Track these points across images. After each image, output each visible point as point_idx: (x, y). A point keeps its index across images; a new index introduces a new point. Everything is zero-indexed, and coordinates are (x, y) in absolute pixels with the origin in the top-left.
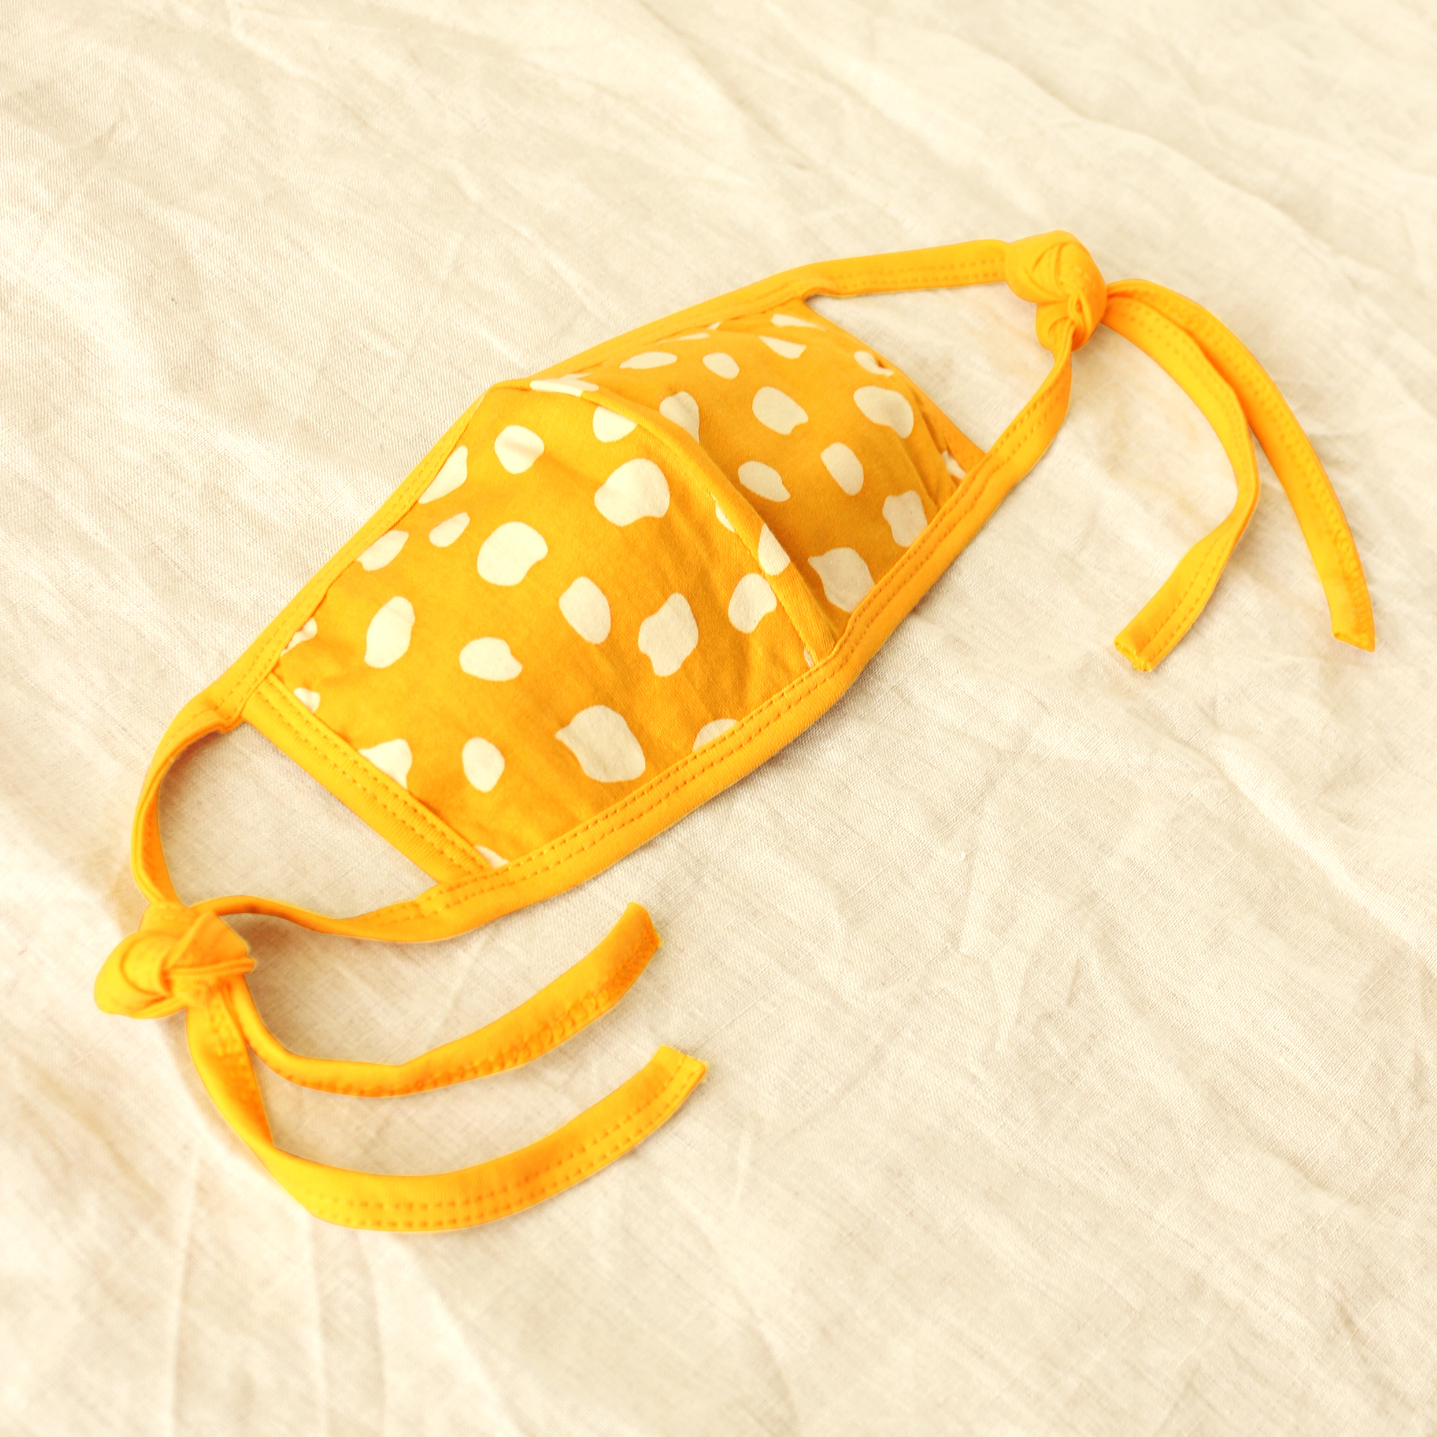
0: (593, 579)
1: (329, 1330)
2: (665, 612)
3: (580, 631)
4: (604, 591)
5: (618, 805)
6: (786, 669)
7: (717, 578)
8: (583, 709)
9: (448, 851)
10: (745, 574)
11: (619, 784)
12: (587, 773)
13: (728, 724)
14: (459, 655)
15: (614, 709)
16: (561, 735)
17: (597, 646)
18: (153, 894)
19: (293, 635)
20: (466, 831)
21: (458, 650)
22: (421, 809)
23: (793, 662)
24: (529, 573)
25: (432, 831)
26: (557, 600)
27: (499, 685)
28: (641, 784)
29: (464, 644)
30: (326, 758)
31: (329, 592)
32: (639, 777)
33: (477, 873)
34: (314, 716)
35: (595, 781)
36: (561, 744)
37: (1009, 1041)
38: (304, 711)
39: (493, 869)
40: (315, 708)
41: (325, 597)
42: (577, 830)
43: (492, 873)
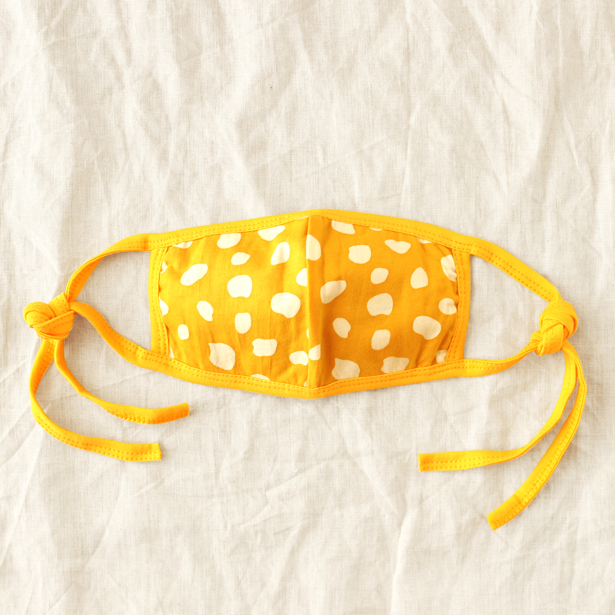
0: (252, 317)
1: (12, 432)
2: (267, 341)
3: (236, 326)
4: (252, 322)
5: (213, 373)
6: (296, 381)
7: (293, 345)
8: (223, 343)
9: (162, 340)
10: (303, 351)
13: (266, 379)
14: (199, 302)
15: (234, 350)
16: (210, 344)
17: (239, 334)
18: (67, 291)
19: (182, 242)
20: (171, 341)
21: (201, 299)
22: (164, 324)
23: (300, 381)
24: (239, 298)
25: (162, 332)
26: (237, 313)
27: (202, 319)
29: (203, 300)
30: (153, 288)
31: (204, 238)
32: (227, 371)
33: (161, 355)
34: (159, 274)
35: (211, 362)
36: (209, 347)
37: (246, 528)
38: (159, 270)
39: (168, 356)
40: (162, 273)
41: (202, 238)
42: (196, 370)
43: (166, 357)
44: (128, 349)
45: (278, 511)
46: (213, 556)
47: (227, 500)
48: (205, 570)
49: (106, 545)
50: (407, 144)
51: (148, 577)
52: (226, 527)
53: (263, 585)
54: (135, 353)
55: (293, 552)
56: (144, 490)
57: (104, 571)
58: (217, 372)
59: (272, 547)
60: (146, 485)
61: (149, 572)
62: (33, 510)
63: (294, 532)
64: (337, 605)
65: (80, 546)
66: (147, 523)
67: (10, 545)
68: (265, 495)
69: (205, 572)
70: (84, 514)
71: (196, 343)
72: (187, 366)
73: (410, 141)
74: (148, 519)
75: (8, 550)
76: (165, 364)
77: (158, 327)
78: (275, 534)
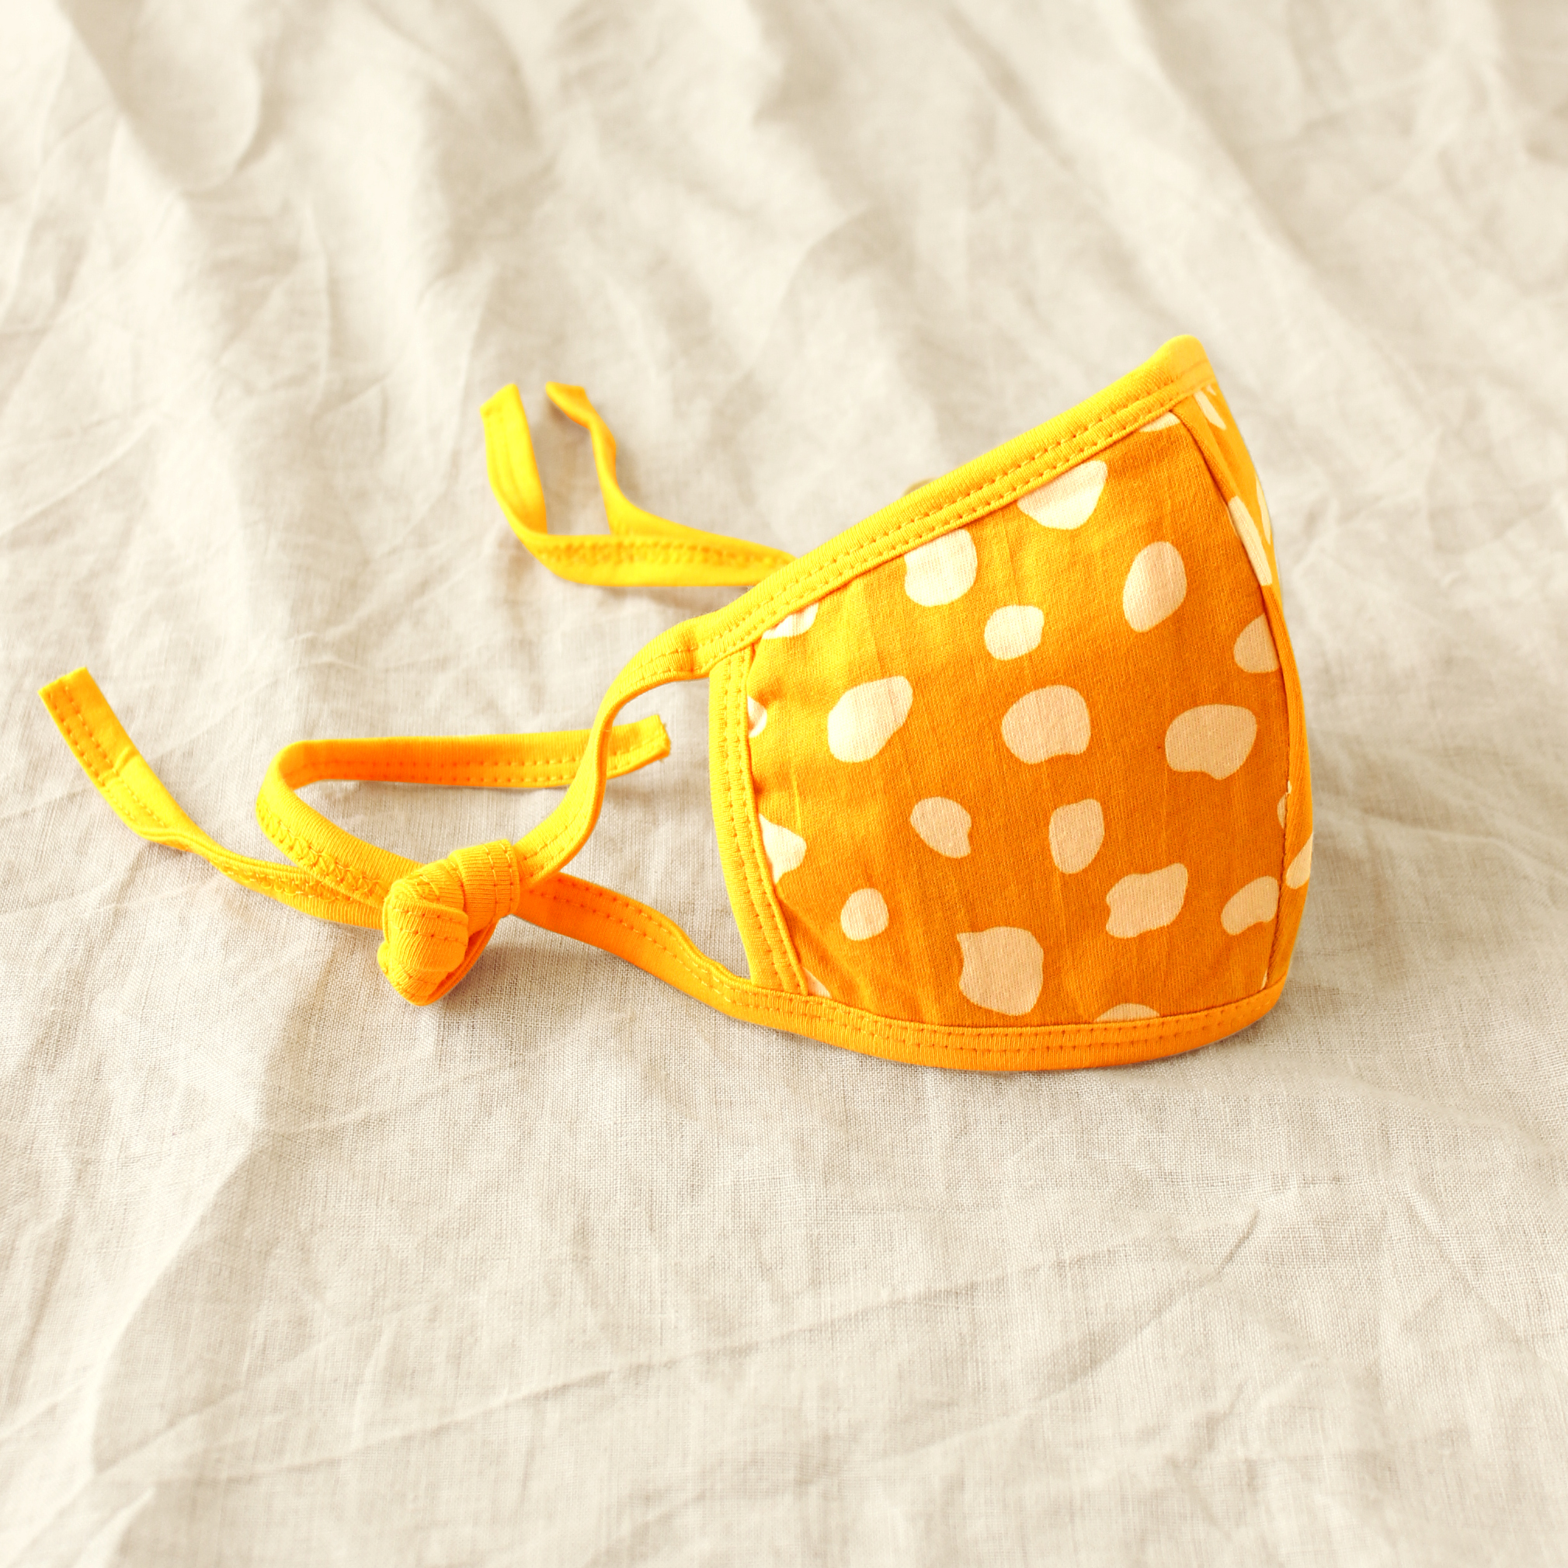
0: (1105, 809)
2: (1158, 876)
3: (1054, 852)
4: (1107, 827)
5: (968, 1031)
9: (776, 953)
11: (990, 1013)
12: (963, 986)
13: (1149, 1014)
14: (917, 803)
15: (1040, 940)
16: (964, 939)
17: (1063, 875)
19: (786, 616)
20: (805, 952)
21: (919, 797)
22: (775, 908)
24: (1052, 761)
25: (774, 932)
26: (1055, 807)
27: (935, 856)
29: (930, 795)
30: (729, 789)
31: (854, 584)
32: (1016, 1018)
33: (787, 992)
34: (748, 741)
35: (964, 998)
36: (957, 948)
38: (743, 724)
40: (753, 735)
41: (845, 585)
42: (913, 1026)
43: (803, 998)
58: (983, 1027)
71: (915, 937)
72: (879, 1018)
77: (757, 915)
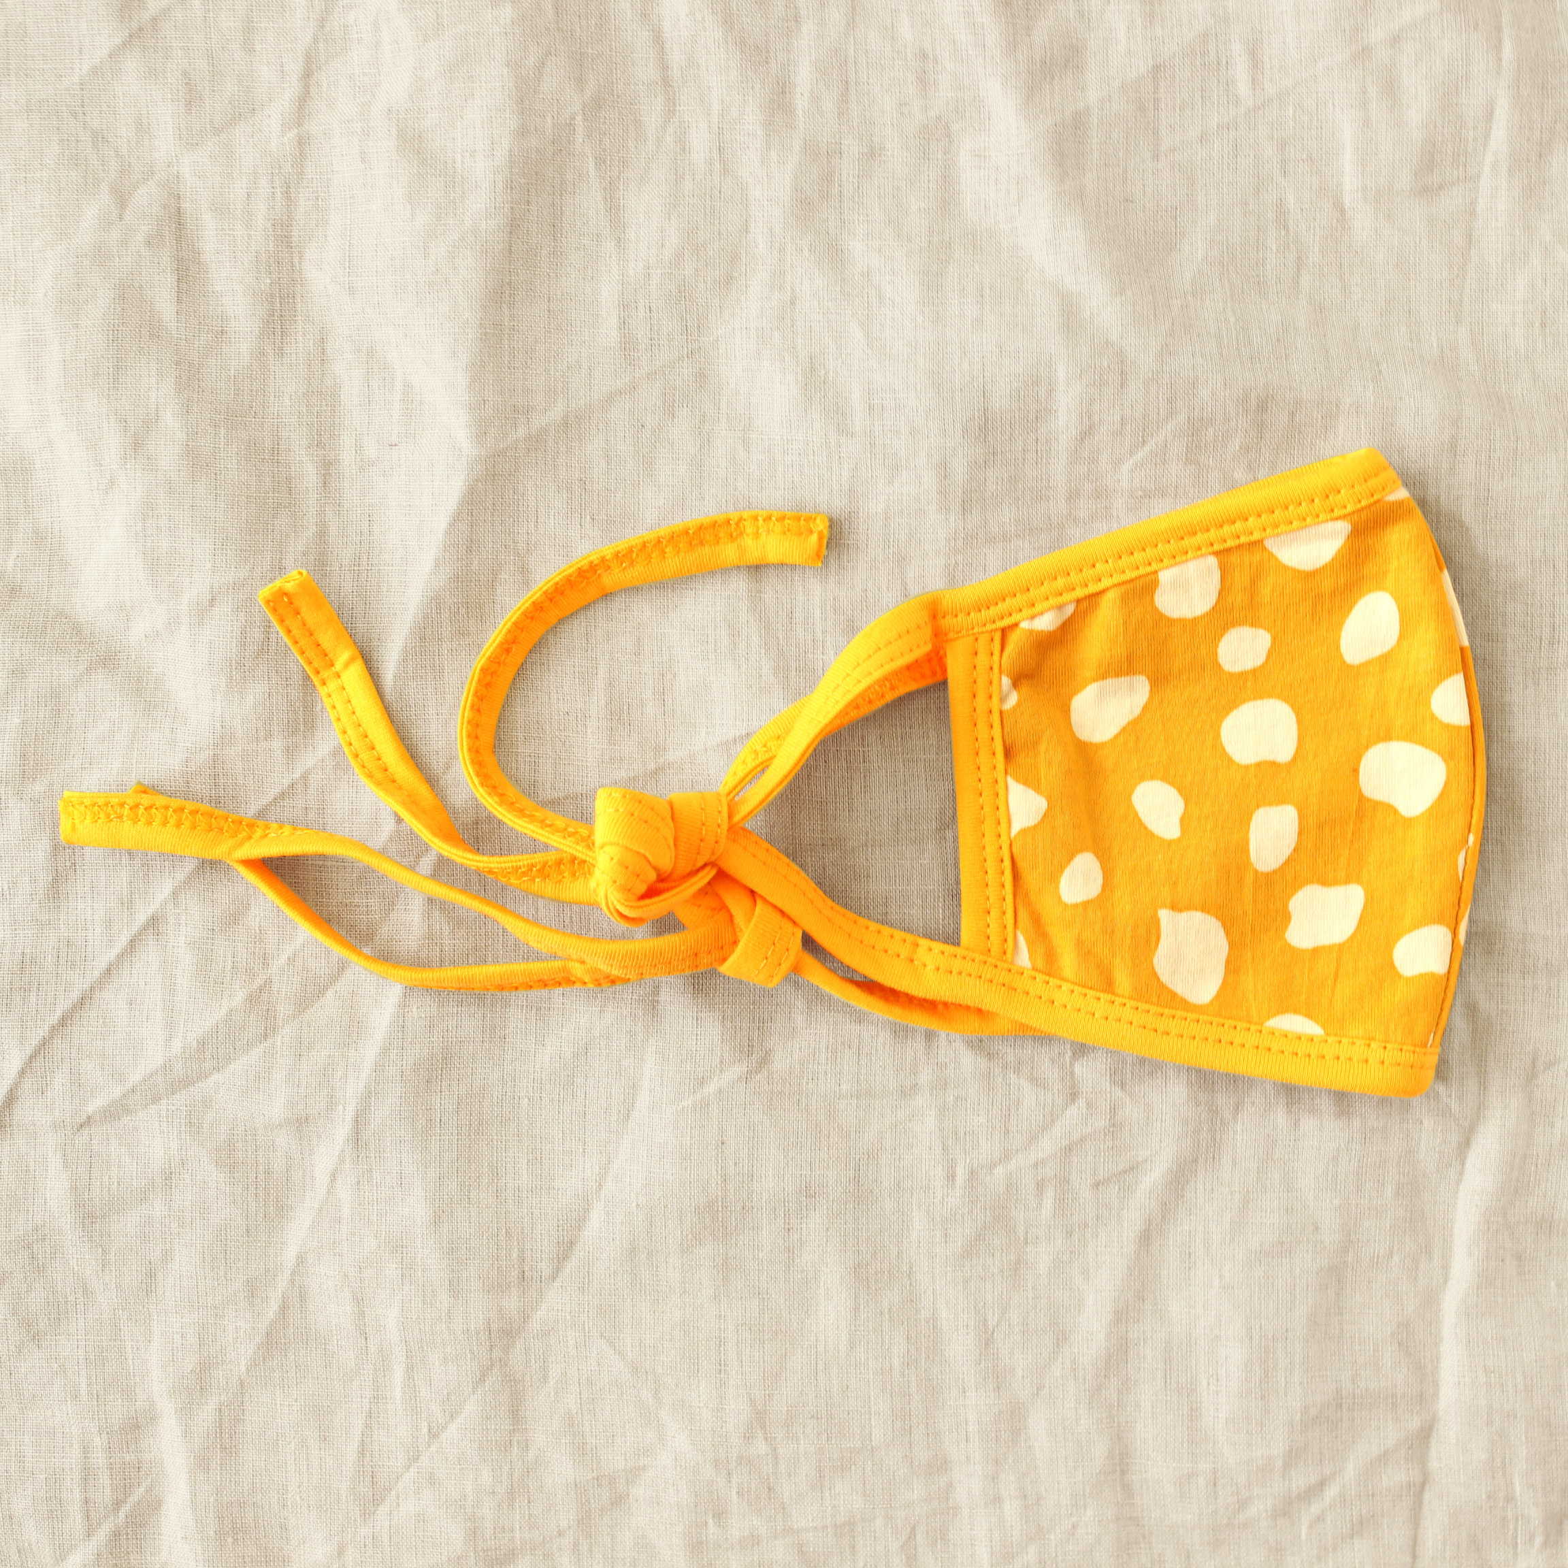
0: (1300, 817)
3: (1252, 847)
4: (1300, 834)
5: (1153, 1009)
7: (1412, 906)
8: (1200, 909)
11: (1174, 995)
12: (1155, 961)
13: (1314, 1029)
14: (1139, 783)
15: (1227, 934)
16: (1164, 914)
17: (1256, 871)
20: (1022, 913)
21: (1143, 777)
22: (1007, 863)
24: (1259, 765)
26: (1258, 806)
27: (1149, 834)
28: (1192, 1011)
29: (1152, 778)
31: (1111, 591)
32: (1196, 1005)
33: (993, 957)
34: (1001, 713)
35: (1156, 973)
36: (1156, 922)
37: (1011, 1174)
38: (996, 698)
39: (1012, 963)
40: (1006, 708)
41: (1103, 591)
42: (1104, 997)
43: (1006, 966)
44: (890, 952)
45: (1108, 1117)
46: (911, 1268)
47: (957, 1098)
48: (886, 1310)
49: (591, 1254)
50: (1499, 29)
51: (720, 1342)
52: (951, 1177)
53: (1061, 1339)
54: (912, 961)
55: (1145, 1238)
56: (711, 1088)
57: (587, 1328)
58: (1166, 1007)
59: (1086, 1225)
60: (718, 1071)
61: (722, 1327)
62: (377, 1155)
63: (1154, 1176)
64: (1283, 1385)
65: (515, 1255)
66: (717, 1184)
67: (301, 1259)
68: (1072, 1073)
69: (887, 1316)
70: (529, 1161)
72: (1076, 987)
73: (1506, 19)
74: (720, 1172)
75: (293, 1273)
76: (1004, 985)
77: (987, 872)
78: (1097, 1185)
